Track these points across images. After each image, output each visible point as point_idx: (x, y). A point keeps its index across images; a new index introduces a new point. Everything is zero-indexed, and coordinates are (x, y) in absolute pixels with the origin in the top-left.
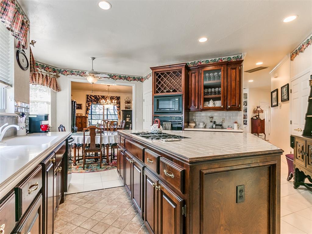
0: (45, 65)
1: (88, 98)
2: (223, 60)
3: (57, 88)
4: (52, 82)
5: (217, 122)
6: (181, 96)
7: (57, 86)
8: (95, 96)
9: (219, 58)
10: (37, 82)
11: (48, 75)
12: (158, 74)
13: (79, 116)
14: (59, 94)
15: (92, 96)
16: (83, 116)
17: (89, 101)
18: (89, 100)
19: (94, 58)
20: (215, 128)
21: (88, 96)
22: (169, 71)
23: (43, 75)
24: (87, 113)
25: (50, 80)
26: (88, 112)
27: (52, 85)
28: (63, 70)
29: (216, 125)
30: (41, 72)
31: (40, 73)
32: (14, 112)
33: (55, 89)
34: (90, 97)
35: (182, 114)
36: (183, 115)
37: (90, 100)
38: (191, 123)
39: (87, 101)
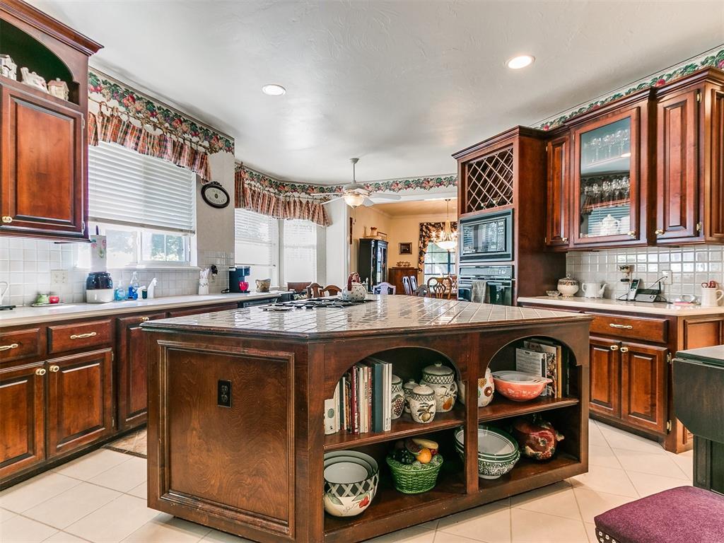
0: (308, 186)
1: (422, 230)
2: (667, 79)
3: (325, 220)
4: (317, 211)
5: (644, 280)
6: (509, 214)
7: (324, 217)
8: (437, 224)
9: (654, 76)
10: (292, 215)
11: (310, 201)
12: (472, 165)
13: (402, 267)
14: (330, 230)
15: (430, 224)
16: (410, 267)
17: (424, 237)
18: (424, 234)
19: (356, 160)
20: (634, 300)
21: (422, 225)
22: (491, 155)
23: (301, 202)
24: (420, 261)
25: (313, 209)
26: (421, 258)
27: (316, 216)
28: (335, 187)
29: (639, 291)
30: (299, 197)
31: (297, 199)
32: (196, 265)
33: (322, 222)
34: (427, 228)
35: (513, 260)
36: (515, 263)
37: (426, 233)
38: (561, 283)
39: (421, 236)
